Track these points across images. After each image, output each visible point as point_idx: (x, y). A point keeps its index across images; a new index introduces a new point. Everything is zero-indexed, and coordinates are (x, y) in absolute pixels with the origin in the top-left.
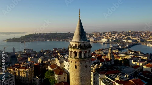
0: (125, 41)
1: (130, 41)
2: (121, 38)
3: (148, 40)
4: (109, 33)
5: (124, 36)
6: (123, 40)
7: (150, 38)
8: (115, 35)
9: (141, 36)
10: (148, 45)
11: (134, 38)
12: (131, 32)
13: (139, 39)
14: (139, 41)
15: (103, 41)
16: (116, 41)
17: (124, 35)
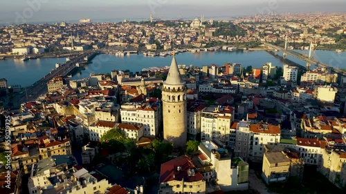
0: (69, 48)
1: (79, 49)
2: (56, 44)
3: (110, 44)
4: (18, 31)
5: (60, 36)
6: (64, 48)
7: (112, 40)
8: (37, 36)
9: (92, 34)
10: (117, 54)
11: (82, 41)
12: (67, 24)
13: (93, 42)
14: (95, 47)
15: (18, 53)
16: (51, 50)
17: (57, 33)
